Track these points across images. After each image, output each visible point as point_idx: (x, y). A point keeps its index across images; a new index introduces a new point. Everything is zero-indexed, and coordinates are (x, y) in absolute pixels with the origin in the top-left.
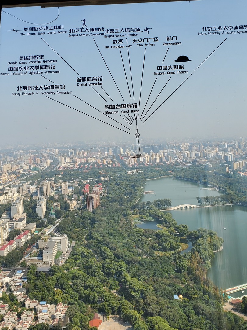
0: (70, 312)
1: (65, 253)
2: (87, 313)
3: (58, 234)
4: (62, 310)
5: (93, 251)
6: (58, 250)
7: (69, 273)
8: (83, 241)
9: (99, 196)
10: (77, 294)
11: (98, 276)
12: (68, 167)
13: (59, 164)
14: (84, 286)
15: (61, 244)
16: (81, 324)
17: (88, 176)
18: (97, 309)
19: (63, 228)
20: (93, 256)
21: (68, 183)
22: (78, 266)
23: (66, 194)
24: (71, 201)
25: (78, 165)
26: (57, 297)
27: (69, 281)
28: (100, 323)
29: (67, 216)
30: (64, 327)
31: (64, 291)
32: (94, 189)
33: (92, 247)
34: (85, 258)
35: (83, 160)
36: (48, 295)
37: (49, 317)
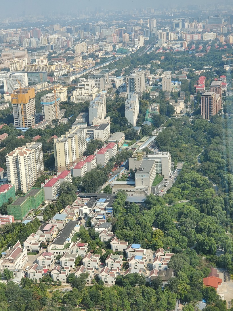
0: (175, 263)
1: (168, 178)
2: (199, 267)
3: (156, 150)
4: (164, 259)
5: (210, 179)
6: (157, 174)
7: (174, 208)
8: (194, 164)
9: (221, 95)
10: (185, 239)
11: (217, 216)
12: (171, 48)
13: (157, 43)
14: (196, 228)
15: (161, 165)
16: (191, 280)
17: (203, 64)
18: (215, 262)
19: (164, 143)
20: (209, 186)
21: (172, 73)
22: (187, 199)
23: (169, 92)
24: (176, 102)
25: (187, 45)
26: (156, 239)
27: (173, 219)
28: (219, 283)
29: (170, 125)
30: (166, 283)
31: (166, 232)
32: (213, 83)
33: (208, 172)
34: (197, 188)
35: (196, 37)
36: (143, 236)
37: (144, 266)
